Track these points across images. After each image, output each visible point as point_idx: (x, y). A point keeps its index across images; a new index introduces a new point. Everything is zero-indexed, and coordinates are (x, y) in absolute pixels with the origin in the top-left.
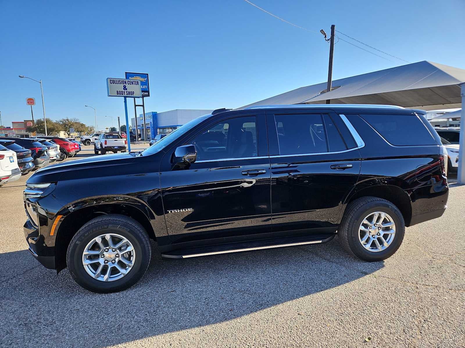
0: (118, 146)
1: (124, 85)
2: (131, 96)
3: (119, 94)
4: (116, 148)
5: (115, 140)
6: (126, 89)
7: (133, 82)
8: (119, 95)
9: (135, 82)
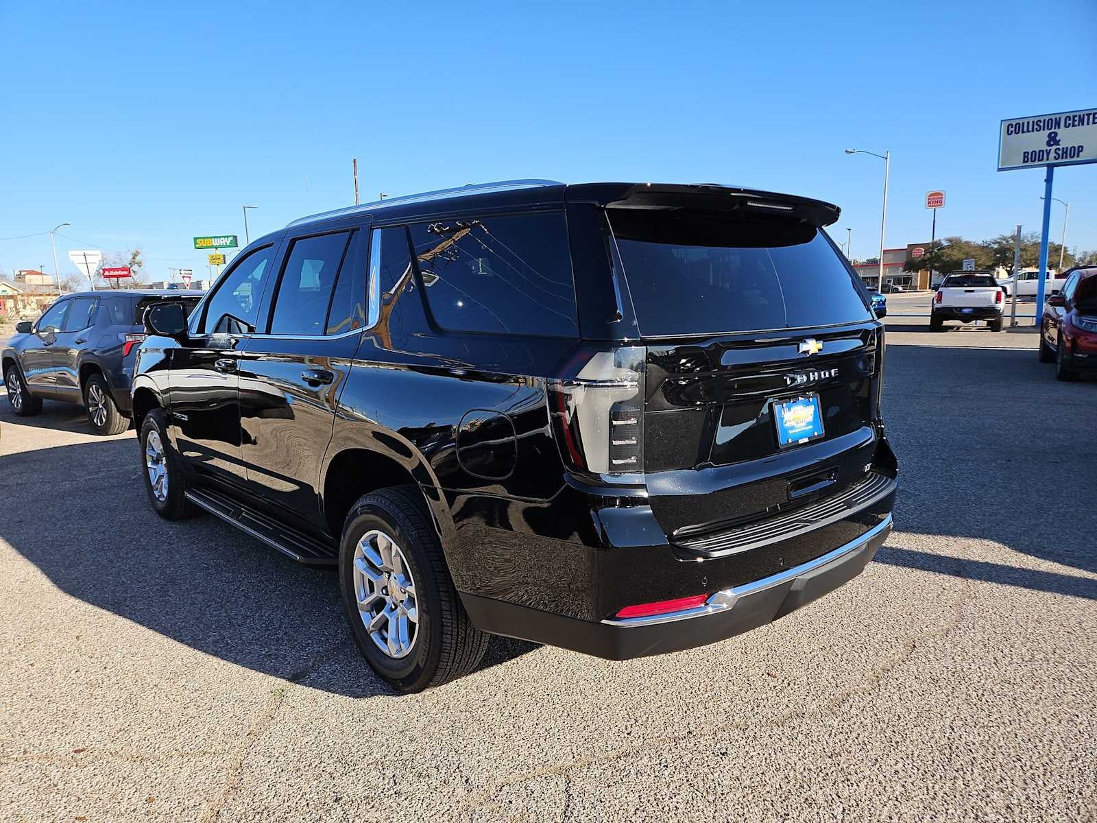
0: (974, 308)
1: (1050, 131)
2: (1069, 160)
3: (1031, 158)
4: (966, 311)
5: (966, 291)
6: (1057, 143)
7: (1086, 117)
8: (1030, 163)
9: (1091, 117)
